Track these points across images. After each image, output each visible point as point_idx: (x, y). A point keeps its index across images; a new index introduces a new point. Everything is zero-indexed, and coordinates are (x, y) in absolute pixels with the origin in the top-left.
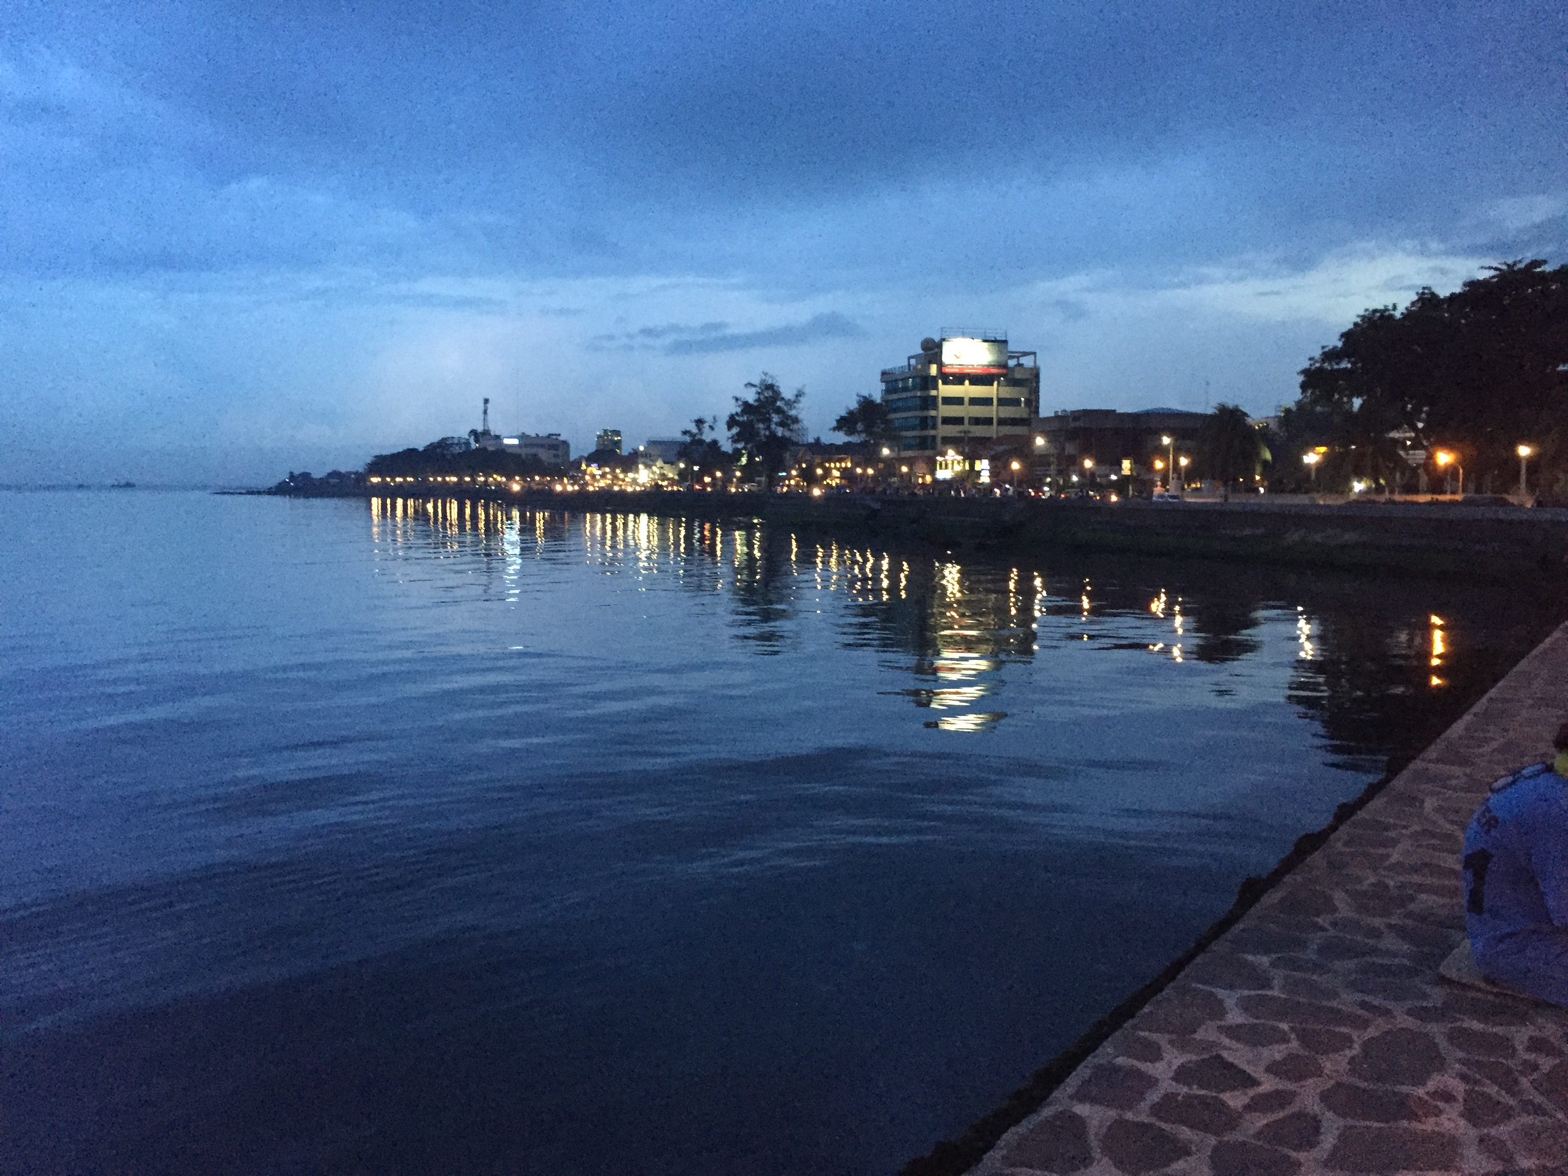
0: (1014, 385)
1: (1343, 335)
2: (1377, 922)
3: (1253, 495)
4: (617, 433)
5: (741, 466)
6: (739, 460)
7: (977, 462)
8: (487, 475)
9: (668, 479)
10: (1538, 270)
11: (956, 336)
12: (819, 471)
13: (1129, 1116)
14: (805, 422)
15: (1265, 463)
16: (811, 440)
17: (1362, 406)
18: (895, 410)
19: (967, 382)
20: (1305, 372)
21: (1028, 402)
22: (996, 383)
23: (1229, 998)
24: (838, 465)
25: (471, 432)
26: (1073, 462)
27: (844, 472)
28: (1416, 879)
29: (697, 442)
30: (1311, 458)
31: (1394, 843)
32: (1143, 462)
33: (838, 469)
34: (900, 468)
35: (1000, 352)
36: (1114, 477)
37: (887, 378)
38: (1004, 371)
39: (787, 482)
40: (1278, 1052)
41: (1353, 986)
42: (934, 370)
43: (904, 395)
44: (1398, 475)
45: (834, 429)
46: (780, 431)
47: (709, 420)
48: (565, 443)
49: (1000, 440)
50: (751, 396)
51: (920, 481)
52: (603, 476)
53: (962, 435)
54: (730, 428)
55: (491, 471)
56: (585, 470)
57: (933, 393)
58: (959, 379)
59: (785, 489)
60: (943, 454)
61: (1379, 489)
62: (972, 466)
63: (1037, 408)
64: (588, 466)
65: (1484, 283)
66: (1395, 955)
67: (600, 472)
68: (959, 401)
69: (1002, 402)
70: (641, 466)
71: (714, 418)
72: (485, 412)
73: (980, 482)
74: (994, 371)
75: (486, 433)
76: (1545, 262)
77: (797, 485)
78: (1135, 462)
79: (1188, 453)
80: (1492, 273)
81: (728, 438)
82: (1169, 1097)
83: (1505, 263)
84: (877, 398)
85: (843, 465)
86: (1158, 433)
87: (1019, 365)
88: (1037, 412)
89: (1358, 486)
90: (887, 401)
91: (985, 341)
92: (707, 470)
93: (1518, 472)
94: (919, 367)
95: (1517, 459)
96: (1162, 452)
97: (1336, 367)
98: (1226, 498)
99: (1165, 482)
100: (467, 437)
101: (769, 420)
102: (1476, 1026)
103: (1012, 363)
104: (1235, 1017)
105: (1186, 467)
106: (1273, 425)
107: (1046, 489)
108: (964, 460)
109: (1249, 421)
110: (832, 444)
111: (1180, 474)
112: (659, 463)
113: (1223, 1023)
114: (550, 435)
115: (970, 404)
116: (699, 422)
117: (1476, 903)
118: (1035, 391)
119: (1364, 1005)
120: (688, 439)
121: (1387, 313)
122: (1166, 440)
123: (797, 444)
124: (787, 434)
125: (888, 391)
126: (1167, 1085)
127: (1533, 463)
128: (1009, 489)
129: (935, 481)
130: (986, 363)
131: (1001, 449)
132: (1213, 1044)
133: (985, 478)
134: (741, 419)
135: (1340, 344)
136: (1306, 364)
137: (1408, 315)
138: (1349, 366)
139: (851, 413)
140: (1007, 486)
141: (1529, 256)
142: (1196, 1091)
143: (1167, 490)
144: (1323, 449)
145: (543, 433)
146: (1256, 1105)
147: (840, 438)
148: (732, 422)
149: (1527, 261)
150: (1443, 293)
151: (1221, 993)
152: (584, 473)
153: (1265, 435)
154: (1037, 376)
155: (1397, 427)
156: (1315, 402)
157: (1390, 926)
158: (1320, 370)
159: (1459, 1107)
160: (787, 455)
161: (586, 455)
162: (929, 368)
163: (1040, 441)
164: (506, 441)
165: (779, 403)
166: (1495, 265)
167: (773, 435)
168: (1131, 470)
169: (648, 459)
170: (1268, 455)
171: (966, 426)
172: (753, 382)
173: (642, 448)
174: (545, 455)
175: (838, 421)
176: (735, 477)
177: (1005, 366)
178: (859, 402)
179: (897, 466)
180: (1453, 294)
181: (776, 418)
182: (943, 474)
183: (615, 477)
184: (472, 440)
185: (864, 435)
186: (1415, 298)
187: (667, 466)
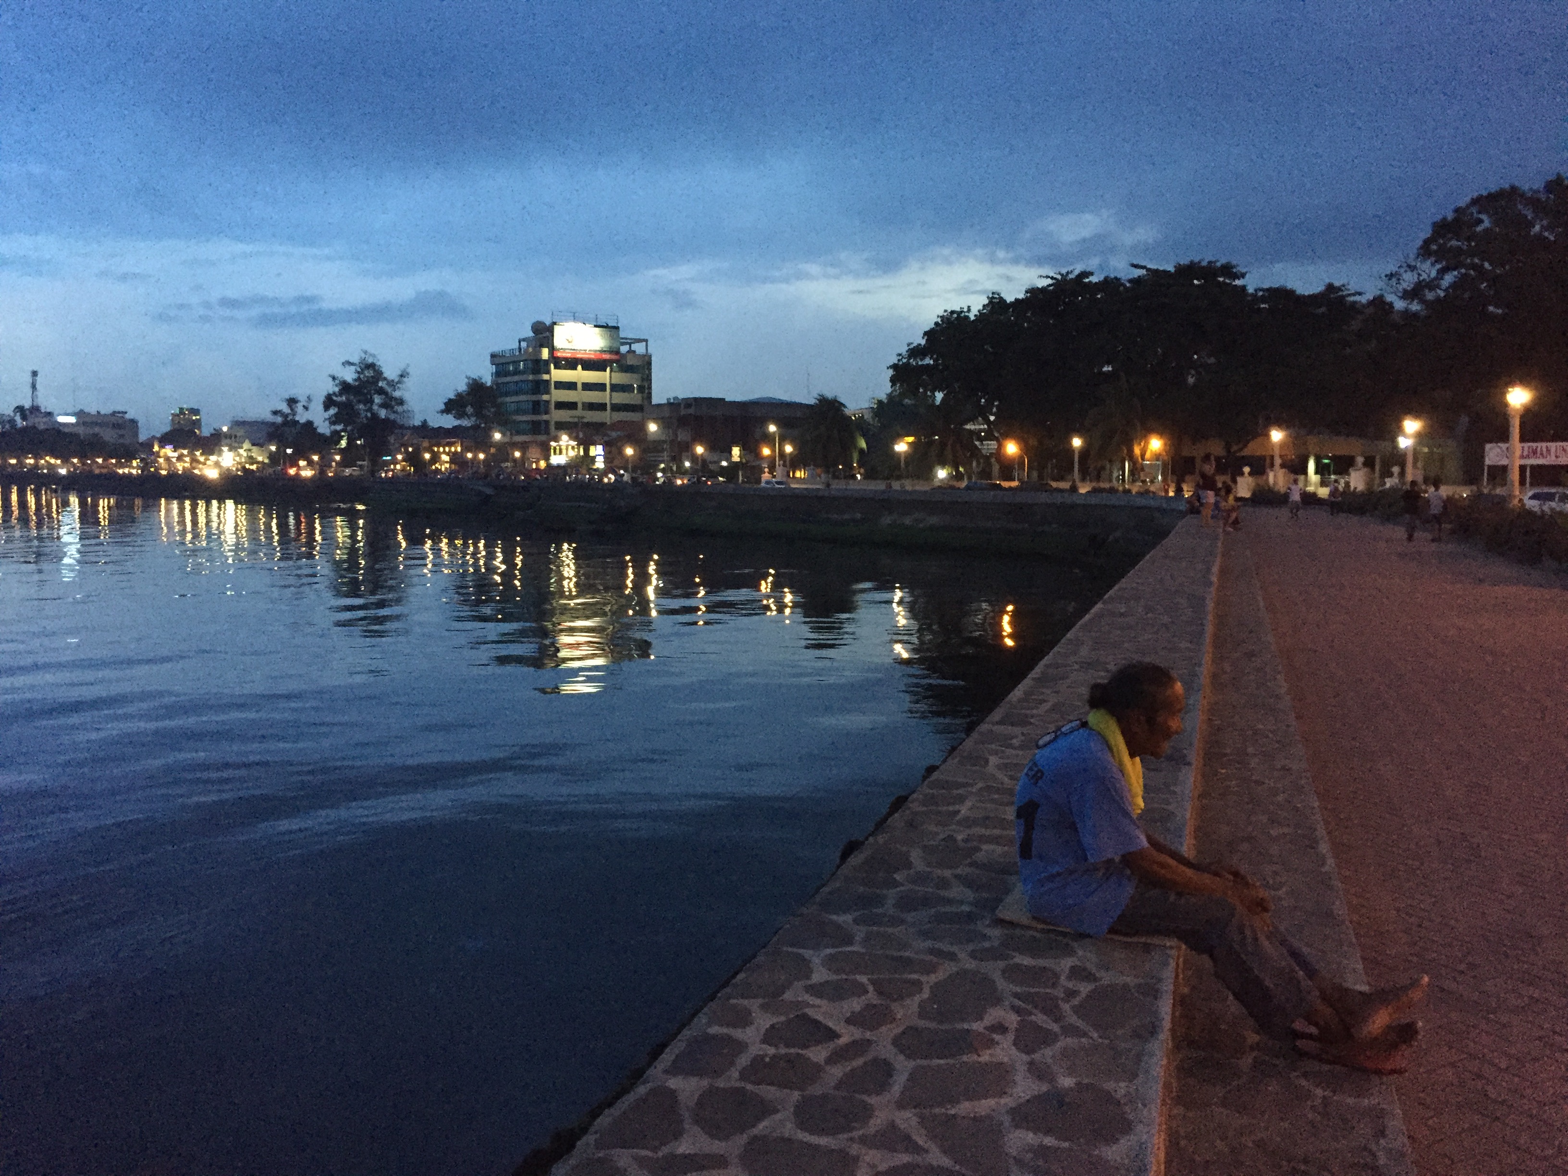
0: (626, 372)
1: (926, 333)
2: (947, 873)
3: (851, 482)
4: (195, 412)
5: (341, 449)
6: (338, 442)
7: (592, 448)
8: (37, 457)
9: (258, 463)
10: (1087, 280)
11: (566, 321)
12: (427, 456)
13: (721, 1083)
14: (410, 404)
15: (861, 451)
16: (417, 423)
17: (943, 400)
18: (507, 394)
19: (579, 367)
20: (895, 367)
21: (641, 389)
22: (608, 369)
23: (816, 958)
24: (447, 449)
25: (17, 407)
26: (686, 448)
27: (455, 458)
28: (978, 831)
29: (289, 423)
30: (901, 447)
31: (961, 799)
32: (751, 450)
33: (448, 454)
34: (513, 454)
35: (612, 338)
36: (724, 464)
37: (497, 360)
38: (614, 357)
39: (392, 467)
40: (855, 1004)
41: (925, 935)
42: (545, 353)
43: (516, 378)
44: (974, 464)
45: (442, 412)
46: (383, 413)
47: (303, 401)
48: (133, 422)
49: (615, 426)
50: (349, 376)
51: (534, 466)
52: (180, 458)
53: (576, 420)
54: (327, 407)
55: (42, 453)
56: (158, 453)
57: (546, 377)
58: (572, 363)
59: (390, 474)
60: (556, 439)
61: (959, 477)
62: (587, 451)
63: (650, 394)
64: (162, 447)
65: (1043, 290)
66: (962, 902)
67: (176, 454)
68: (571, 386)
69: (615, 388)
70: (225, 449)
71: (308, 397)
72: (34, 387)
73: (595, 467)
74: (606, 356)
75: (35, 409)
76: (1092, 274)
77: (403, 469)
78: (744, 449)
79: (793, 442)
80: (1049, 281)
81: (326, 419)
82: (758, 1060)
83: (1060, 274)
84: (488, 380)
85: (453, 449)
86: (763, 421)
87: (631, 351)
88: (649, 397)
89: (942, 473)
90: (497, 384)
91: (596, 326)
92: (301, 453)
93: (1073, 464)
94: (531, 350)
95: (1070, 450)
96: (768, 439)
97: (920, 363)
98: (828, 485)
99: (772, 469)
100: (12, 414)
101: (372, 402)
102: (1026, 961)
103: (624, 349)
104: (820, 975)
105: (791, 454)
106: (868, 416)
107: (659, 475)
108: (578, 445)
109: (847, 412)
110: (440, 427)
111: (785, 462)
112: (247, 445)
113: (809, 982)
114: (114, 412)
115: (583, 390)
116: (292, 402)
117: (1026, 851)
118: (647, 379)
119: (932, 951)
120: (279, 419)
121: (963, 315)
122: (772, 428)
123: (402, 427)
124: (392, 417)
125: (497, 374)
126: (756, 1048)
127: (1085, 453)
128: (623, 475)
129: (549, 466)
130: (598, 349)
131: (614, 434)
132: (798, 1005)
133: (600, 464)
134: (338, 399)
135: (923, 342)
136: (894, 360)
137: (981, 316)
138: (932, 362)
139: (459, 395)
140: (622, 472)
141: (1078, 269)
142: (783, 1051)
143: (774, 477)
144: (911, 439)
145: (106, 410)
146: (835, 1058)
147: (449, 421)
148: (329, 402)
149: (1076, 272)
150: (1010, 298)
151: (807, 953)
152: (158, 455)
153: (861, 425)
154: (649, 364)
155: (972, 419)
156: (902, 395)
157: (957, 876)
158: (907, 364)
159: (1011, 1037)
160: (392, 439)
161: (158, 435)
162: (540, 352)
163: (653, 427)
164: (62, 419)
165: (380, 384)
166: (1051, 274)
167: (375, 416)
168: (740, 456)
169: (233, 441)
170: (863, 444)
171: (579, 412)
172: (351, 361)
173: (225, 429)
174: (109, 436)
175: (446, 404)
176: (334, 460)
177: (617, 352)
178: (468, 385)
179: (510, 452)
180: (1017, 300)
181: (377, 399)
182: (557, 460)
183: (194, 460)
184: (18, 419)
185: (473, 419)
186: (986, 302)
187: (255, 449)
